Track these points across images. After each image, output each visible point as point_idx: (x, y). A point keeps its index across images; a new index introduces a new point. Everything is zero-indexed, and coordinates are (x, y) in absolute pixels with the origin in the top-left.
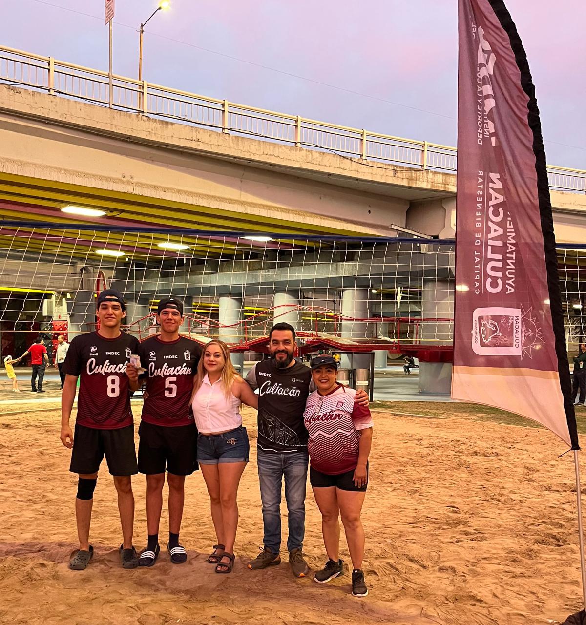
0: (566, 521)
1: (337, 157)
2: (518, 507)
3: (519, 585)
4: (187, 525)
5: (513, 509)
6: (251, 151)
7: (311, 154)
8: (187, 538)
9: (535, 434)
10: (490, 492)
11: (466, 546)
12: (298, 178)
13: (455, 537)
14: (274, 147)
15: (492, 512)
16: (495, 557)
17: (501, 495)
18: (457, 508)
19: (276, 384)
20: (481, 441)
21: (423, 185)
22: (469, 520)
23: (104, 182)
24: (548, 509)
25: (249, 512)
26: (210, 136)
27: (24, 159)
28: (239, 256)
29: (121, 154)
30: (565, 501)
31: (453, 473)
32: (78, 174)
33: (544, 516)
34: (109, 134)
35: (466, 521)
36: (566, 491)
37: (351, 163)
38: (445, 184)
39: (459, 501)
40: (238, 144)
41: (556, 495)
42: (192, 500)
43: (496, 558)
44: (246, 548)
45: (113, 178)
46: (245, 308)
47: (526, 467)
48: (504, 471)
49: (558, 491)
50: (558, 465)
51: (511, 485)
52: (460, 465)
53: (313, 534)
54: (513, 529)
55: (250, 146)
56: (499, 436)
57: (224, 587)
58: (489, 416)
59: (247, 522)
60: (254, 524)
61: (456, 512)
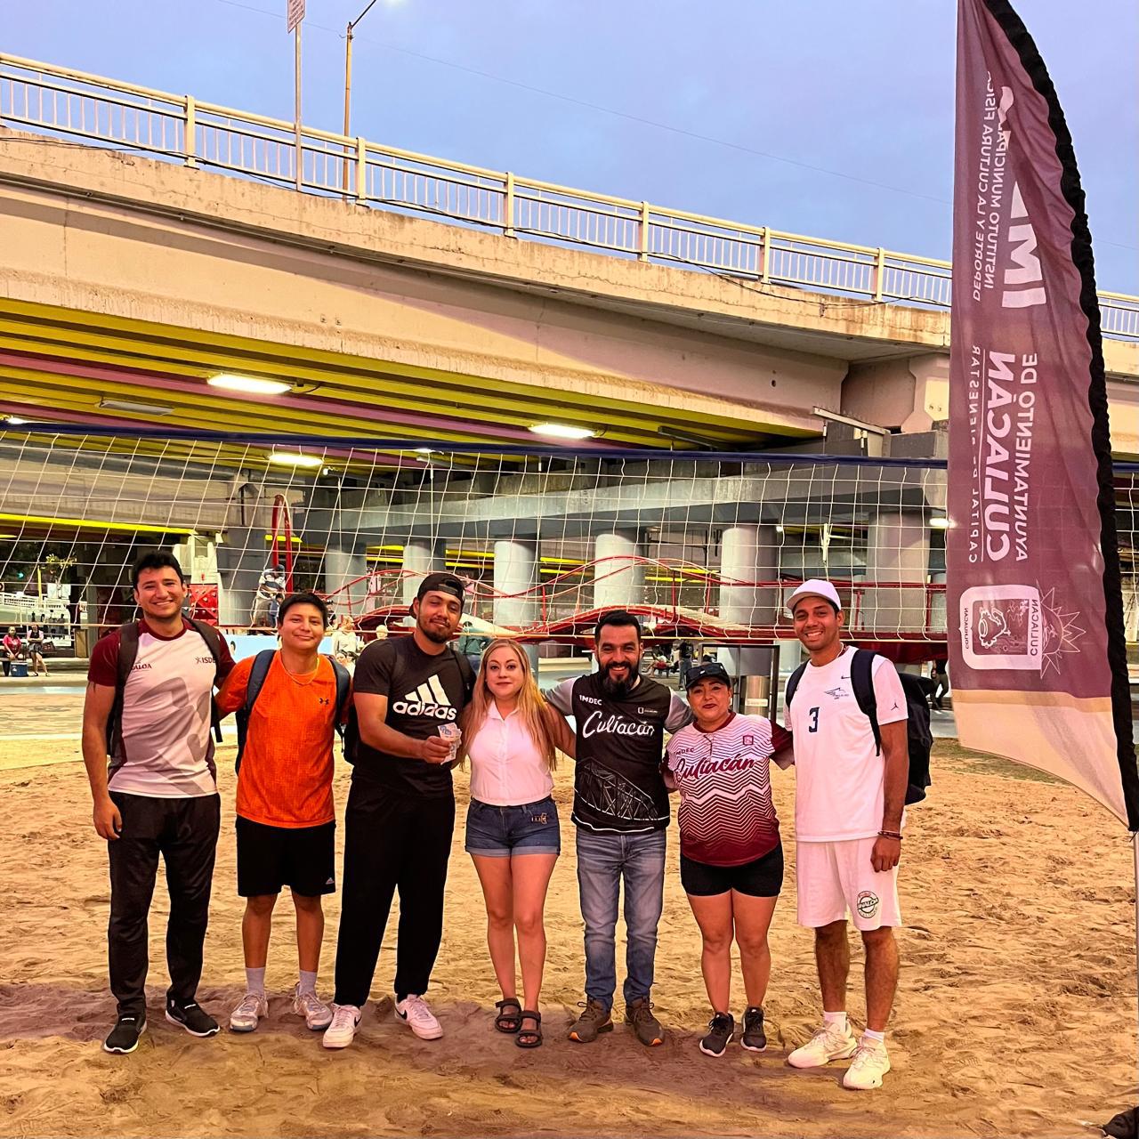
0: (1118, 953)
1: (715, 280)
2: (1033, 929)
3: (1032, 1063)
4: (456, 957)
5: (1025, 933)
6: (556, 270)
7: (668, 275)
8: (457, 980)
9: (1070, 796)
10: (984, 903)
11: (941, 996)
12: (644, 320)
13: (921, 980)
14: (599, 263)
15: (987, 936)
16: (991, 1016)
17: (1005, 907)
18: (926, 930)
19: (613, 717)
20: (972, 809)
21: (875, 331)
22: (947, 951)
23: (288, 330)
24: (1089, 932)
25: (561, 935)
26: (481, 241)
27: (143, 289)
28: (532, 466)
29: (318, 277)
30: (1117, 918)
31: (920, 868)
32: (238, 315)
33: (1080, 946)
34: (296, 240)
35: (942, 953)
36: (1121, 901)
37: (742, 292)
38: (915, 330)
39: (930, 918)
40: (532, 258)
41: (1104, 908)
42: (463, 915)
43: (994, 1018)
44: (562, 998)
45: (304, 324)
46: (542, 559)
47: (1050, 857)
48: (1012, 865)
49: (1106, 901)
50: (1108, 854)
51: (1022, 890)
52: (932, 853)
53: (675, 974)
54: (1024, 968)
55: (554, 261)
56: (1005, 800)
57: (526, 1061)
58: (987, 762)
59: (559, 953)
60: (572, 957)
61: (925, 938)
